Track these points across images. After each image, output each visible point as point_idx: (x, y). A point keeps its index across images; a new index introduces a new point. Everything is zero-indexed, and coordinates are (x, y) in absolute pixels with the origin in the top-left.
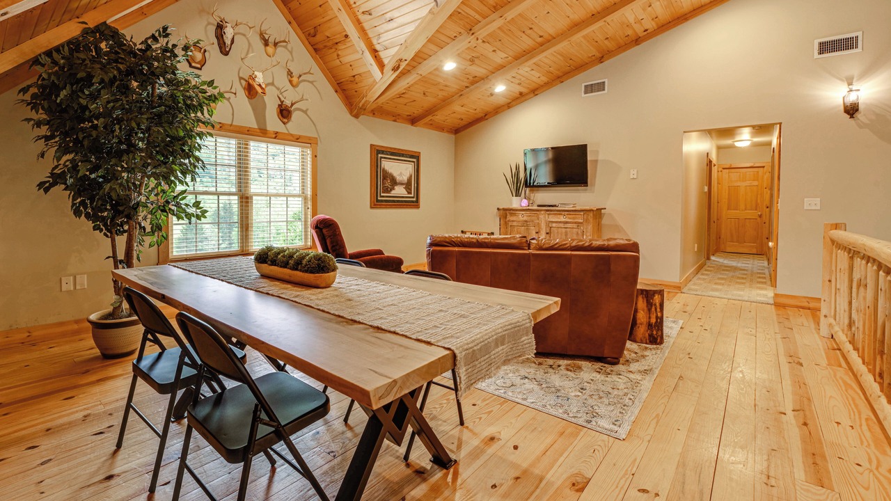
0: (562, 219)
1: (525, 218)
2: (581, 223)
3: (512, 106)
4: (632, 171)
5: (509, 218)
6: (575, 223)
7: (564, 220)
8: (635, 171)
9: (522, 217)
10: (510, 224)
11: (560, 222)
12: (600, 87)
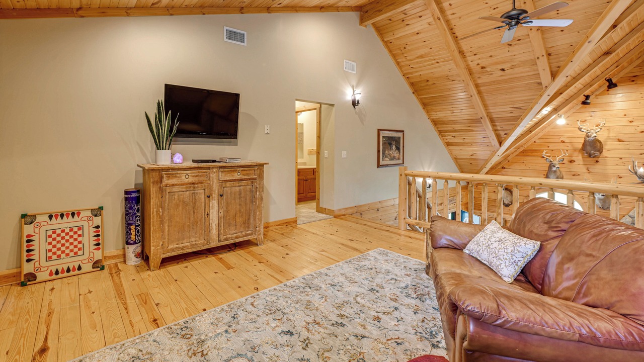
0: (237, 176)
1: (191, 180)
2: (255, 179)
3: (133, 15)
4: (266, 126)
5: (166, 181)
6: (250, 179)
7: (239, 177)
8: (269, 126)
9: (185, 178)
10: (168, 191)
11: (235, 180)
12: (239, 37)
